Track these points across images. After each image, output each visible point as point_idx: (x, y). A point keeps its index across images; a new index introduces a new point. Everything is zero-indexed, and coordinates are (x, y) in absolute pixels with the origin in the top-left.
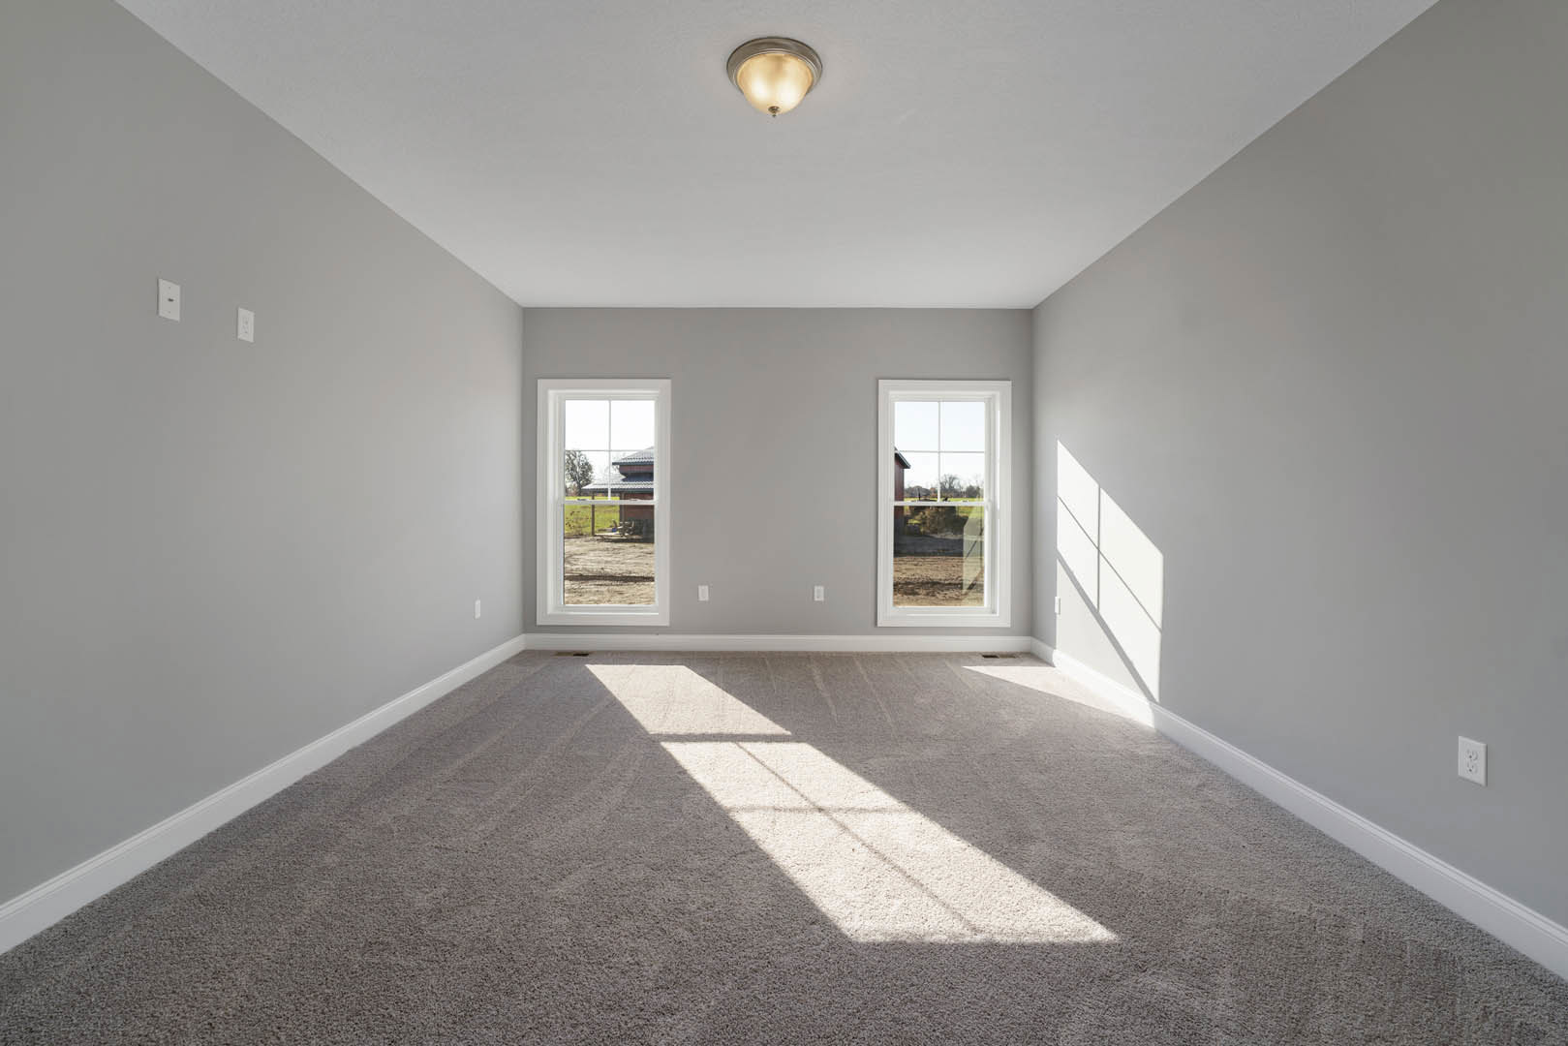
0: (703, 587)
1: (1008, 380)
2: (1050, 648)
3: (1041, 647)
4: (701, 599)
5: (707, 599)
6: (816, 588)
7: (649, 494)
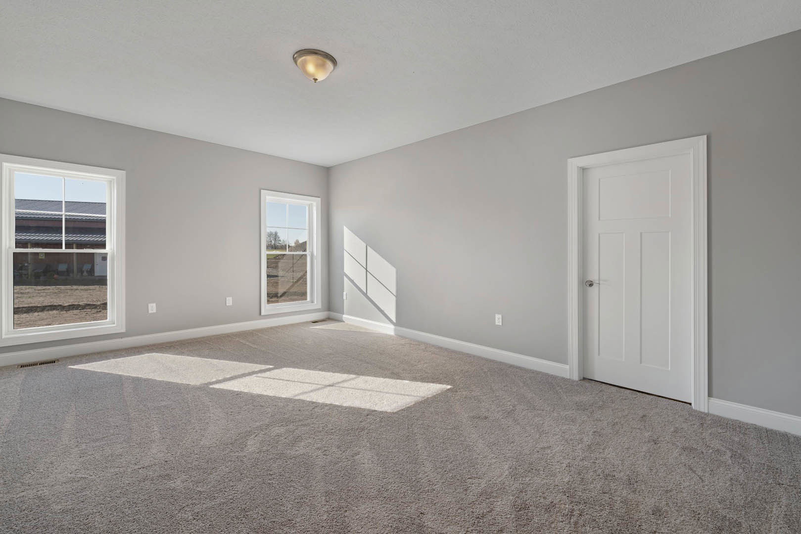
0: (152, 305)
1: (319, 197)
2: (342, 315)
3: (334, 315)
4: (150, 312)
5: (155, 311)
6: (227, 298)
7: (103, 245)
